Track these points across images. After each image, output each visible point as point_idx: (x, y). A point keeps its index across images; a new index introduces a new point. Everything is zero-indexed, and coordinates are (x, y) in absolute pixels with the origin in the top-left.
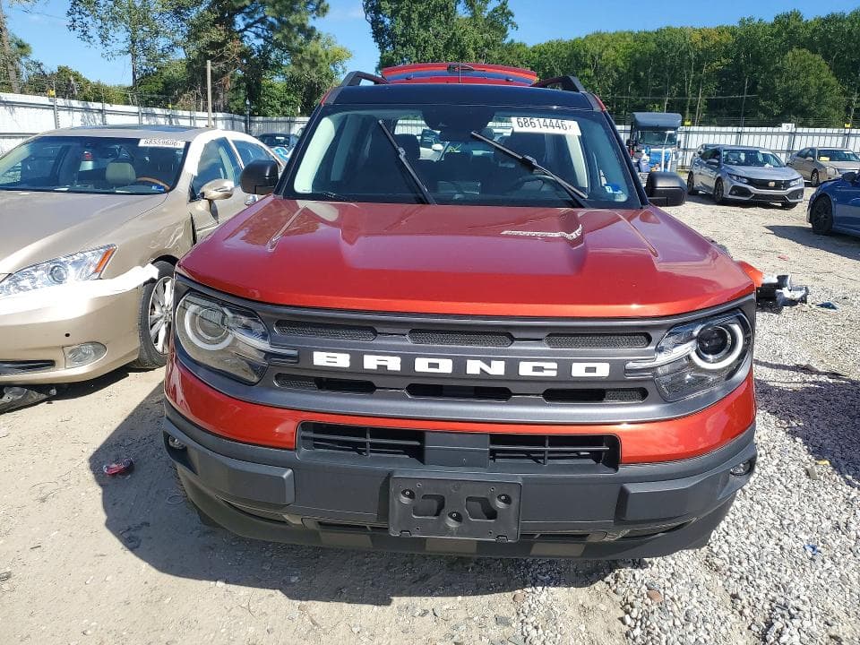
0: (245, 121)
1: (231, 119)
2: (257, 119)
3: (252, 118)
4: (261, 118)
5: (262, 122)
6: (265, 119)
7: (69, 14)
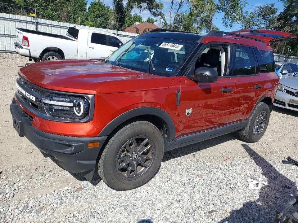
0: (286, 58)
1: (279, 56)
2: (291, 57)
3: (289, 57)
4: (293, 57)
5: (293, 58)
6: (295, 57)
7: (223, 18)
